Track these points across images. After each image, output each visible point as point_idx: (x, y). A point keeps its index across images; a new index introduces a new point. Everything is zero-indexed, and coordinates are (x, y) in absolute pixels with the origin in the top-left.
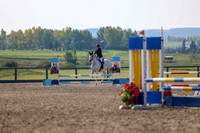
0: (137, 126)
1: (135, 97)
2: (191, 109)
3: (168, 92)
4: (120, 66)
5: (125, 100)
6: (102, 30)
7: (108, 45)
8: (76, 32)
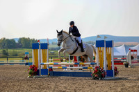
0: (35, 86)
1: (35, 72)
2: (61, 77)
3: (51, 69)
4: (28, 56)
5: (30, 73)
6: (20, 39)
7: (23, 46)
8: (8, 40)
